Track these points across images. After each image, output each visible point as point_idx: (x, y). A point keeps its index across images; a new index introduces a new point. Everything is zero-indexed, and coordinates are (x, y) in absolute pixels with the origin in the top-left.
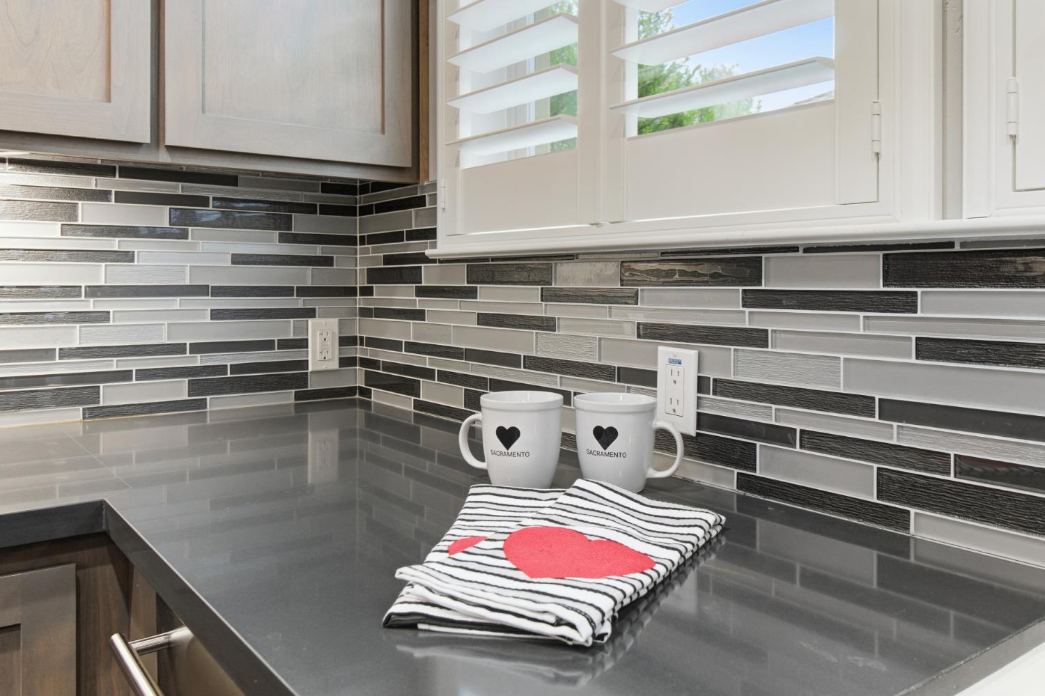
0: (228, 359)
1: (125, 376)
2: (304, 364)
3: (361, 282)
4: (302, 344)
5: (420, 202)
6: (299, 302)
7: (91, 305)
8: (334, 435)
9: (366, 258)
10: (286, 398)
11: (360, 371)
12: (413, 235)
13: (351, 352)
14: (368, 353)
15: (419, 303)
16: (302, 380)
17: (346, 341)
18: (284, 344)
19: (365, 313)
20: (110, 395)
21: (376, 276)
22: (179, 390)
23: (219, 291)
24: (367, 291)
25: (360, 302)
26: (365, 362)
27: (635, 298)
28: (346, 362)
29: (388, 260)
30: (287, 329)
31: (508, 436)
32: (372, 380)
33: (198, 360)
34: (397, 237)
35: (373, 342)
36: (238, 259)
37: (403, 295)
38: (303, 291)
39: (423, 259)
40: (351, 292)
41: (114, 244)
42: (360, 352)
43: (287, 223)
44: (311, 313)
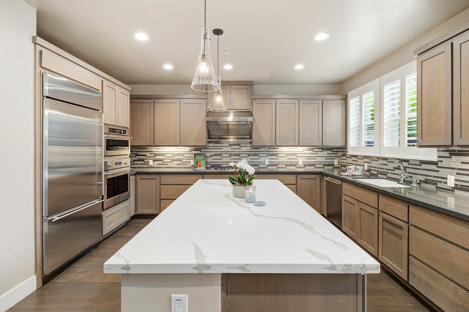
0: (327, 163)
1: (317, 164)
2: (334, 164)
3: (340, 156)
4: (334, 162)
5: (346, 149)
6: (334, 158)
7: (315, 158)
8: (337, 171)
9: (341, 153)
10: (332, 167)
11: (340, 165)
12: (346, 152)
13: (339, 163)
14: (341, 163)
15: (346, 159)
16: (334, 166)
17: (338, 162)
18: (332, 162)
19: (341, 159)
20: (316, 166)
21: (342, 155)
22: (322, 166)
23: (326, 157)
24: (341, 157)
25: (340, 158)
26: (341, 164)
27: (363, 159)
28: (339, 164)
29: (343, 154)
30: (332, 161)
31: (350, 169)
32: (342, 166)
33: (324, 163)
34: (344, 152)
35: (341, 162)
36: (327, 154)
37: (344, 158)
38: (334, 157)
39: (346, 154)
40: (339, 157)
41: (317, 153)
42: (340, 163)
43: (332, 150)
44: (335, 159)
